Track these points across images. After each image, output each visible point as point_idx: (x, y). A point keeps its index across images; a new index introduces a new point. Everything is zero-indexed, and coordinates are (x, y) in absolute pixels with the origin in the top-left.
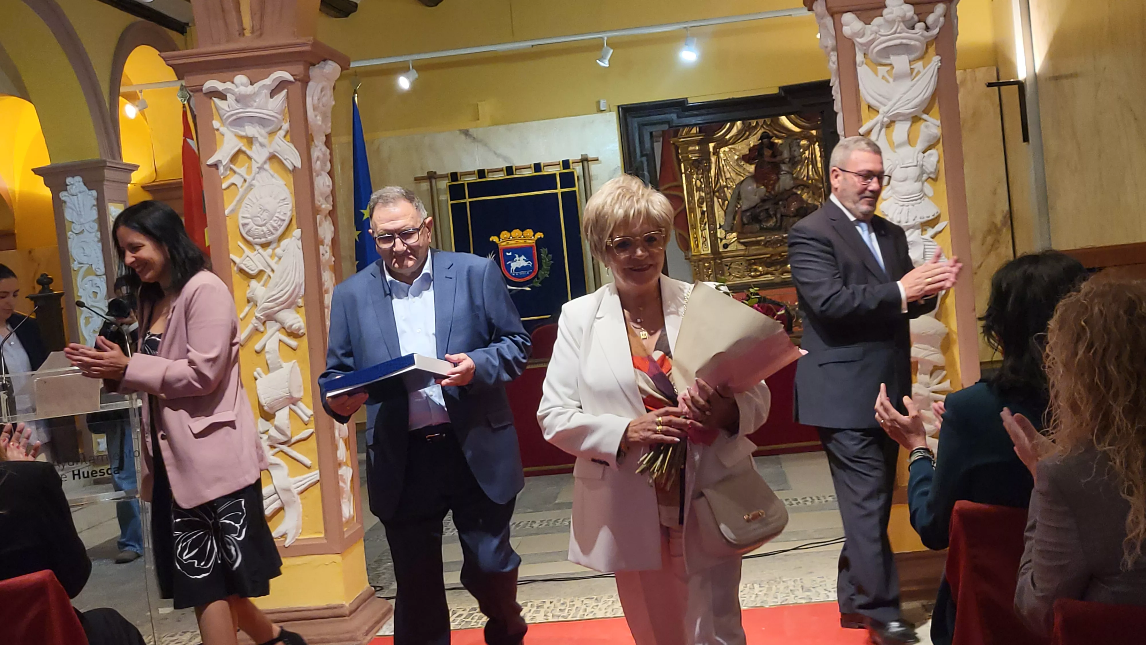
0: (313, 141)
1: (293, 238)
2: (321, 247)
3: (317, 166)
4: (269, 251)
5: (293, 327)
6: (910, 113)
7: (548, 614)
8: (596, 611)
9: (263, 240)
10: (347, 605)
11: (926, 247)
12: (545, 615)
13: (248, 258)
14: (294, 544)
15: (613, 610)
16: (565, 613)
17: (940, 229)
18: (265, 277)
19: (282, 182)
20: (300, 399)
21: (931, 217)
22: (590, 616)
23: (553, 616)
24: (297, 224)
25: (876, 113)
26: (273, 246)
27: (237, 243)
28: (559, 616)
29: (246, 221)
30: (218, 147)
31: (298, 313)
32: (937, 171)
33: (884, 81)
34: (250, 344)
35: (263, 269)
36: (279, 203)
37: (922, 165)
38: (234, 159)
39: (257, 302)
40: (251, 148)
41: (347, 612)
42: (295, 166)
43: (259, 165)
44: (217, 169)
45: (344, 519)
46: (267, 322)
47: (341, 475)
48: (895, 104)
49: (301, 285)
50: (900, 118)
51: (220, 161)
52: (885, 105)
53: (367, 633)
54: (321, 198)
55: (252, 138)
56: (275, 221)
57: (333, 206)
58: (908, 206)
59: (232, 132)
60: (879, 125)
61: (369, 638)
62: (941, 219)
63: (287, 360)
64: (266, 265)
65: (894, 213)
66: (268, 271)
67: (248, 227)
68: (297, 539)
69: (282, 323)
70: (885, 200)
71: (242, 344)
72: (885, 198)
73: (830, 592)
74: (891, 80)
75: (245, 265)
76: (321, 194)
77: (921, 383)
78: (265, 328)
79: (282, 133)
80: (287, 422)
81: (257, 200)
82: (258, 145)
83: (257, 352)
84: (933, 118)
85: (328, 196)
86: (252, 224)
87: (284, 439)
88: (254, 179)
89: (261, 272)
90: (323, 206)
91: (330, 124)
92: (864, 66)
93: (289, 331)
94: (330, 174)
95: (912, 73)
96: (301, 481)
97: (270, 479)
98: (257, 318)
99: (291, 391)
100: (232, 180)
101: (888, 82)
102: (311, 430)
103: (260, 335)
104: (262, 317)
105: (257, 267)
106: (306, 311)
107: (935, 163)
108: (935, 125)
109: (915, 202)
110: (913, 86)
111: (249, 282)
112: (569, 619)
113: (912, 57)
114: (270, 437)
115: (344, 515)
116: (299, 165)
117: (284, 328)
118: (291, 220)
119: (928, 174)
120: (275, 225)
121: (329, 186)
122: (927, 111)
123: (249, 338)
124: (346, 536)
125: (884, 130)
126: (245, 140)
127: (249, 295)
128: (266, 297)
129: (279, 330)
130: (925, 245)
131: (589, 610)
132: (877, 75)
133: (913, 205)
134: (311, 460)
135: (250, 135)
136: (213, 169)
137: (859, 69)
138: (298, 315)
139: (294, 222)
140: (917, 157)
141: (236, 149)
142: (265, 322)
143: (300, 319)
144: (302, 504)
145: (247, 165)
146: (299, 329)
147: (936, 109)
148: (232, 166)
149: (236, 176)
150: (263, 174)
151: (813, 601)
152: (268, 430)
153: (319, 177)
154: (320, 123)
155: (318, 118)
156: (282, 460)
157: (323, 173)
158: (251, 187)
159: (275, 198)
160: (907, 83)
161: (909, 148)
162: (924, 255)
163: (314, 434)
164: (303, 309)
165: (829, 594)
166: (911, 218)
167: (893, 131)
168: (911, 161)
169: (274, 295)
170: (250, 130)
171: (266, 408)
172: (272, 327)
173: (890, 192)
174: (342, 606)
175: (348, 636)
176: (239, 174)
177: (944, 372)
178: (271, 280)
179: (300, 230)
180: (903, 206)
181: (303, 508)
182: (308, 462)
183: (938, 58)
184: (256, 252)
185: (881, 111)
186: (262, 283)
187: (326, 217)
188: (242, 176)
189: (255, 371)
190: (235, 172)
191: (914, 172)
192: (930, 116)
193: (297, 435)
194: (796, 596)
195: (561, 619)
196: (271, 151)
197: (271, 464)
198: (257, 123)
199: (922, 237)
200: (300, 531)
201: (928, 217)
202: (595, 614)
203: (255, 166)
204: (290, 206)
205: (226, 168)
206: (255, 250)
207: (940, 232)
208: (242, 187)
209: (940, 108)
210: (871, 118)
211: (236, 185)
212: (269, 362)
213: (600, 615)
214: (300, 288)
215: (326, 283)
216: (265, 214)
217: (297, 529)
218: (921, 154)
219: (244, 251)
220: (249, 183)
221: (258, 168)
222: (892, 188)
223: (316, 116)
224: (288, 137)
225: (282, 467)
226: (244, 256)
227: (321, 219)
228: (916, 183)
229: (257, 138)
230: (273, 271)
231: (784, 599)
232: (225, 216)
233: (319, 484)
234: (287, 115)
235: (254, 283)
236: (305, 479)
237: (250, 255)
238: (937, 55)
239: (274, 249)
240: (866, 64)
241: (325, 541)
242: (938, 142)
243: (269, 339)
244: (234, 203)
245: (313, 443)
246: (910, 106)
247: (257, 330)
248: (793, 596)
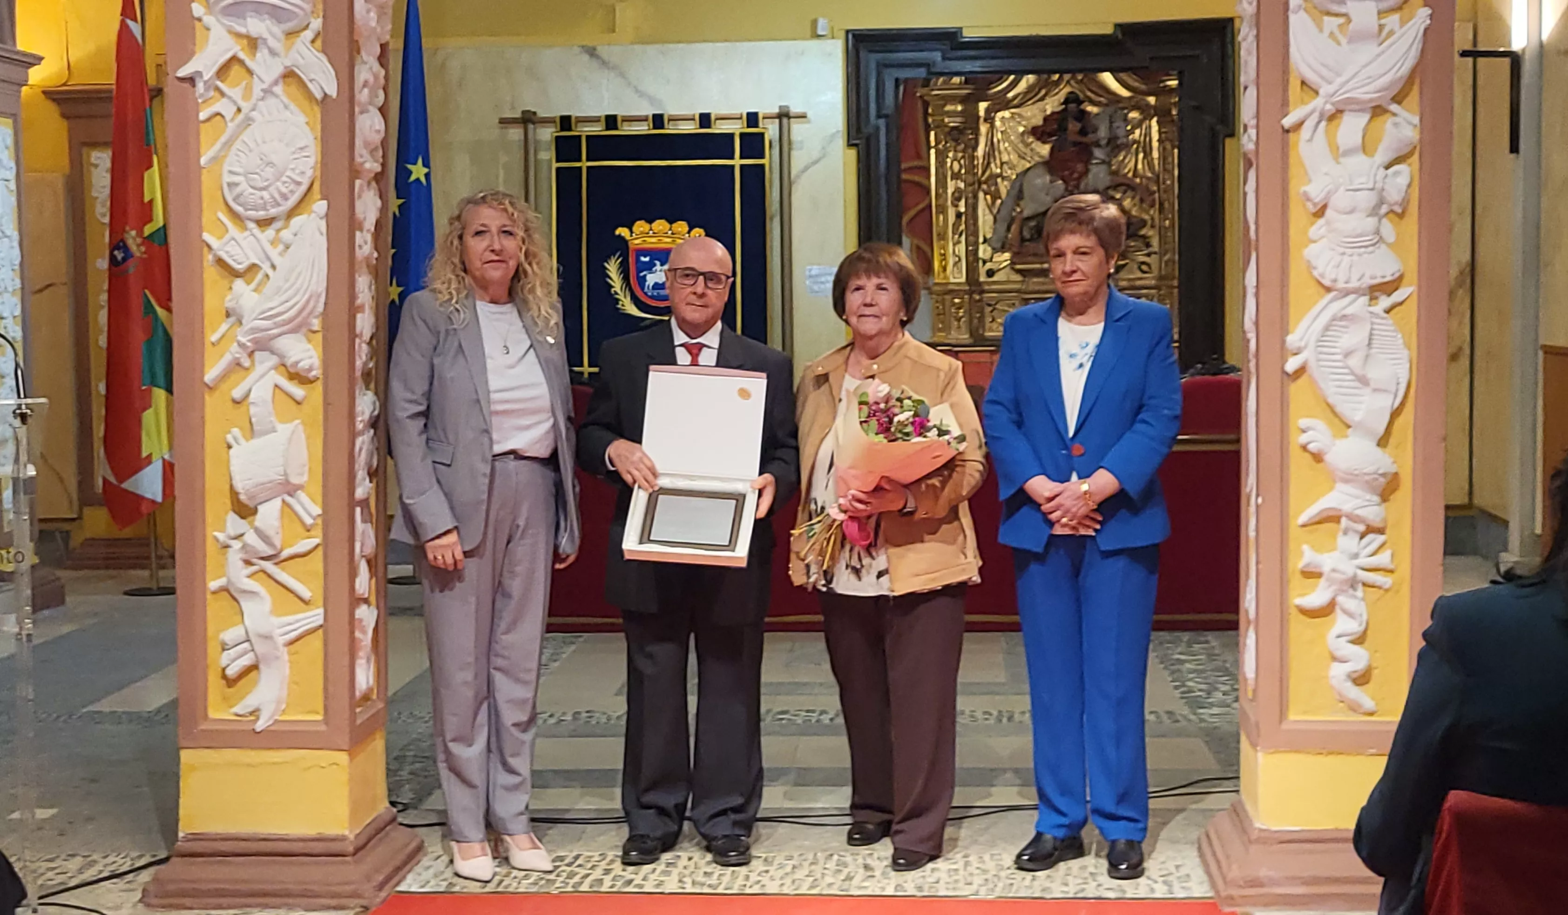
0: (359, 52)
1: (313, 215)
2: (358, 234)
3: (363, 96)
4: (270, 232)
5: (301, 365)
6: (1371, 100)
7: (685, 879)
8: (765, 880)
9: (261, 214)
10: (352, 837)
11: (1375, 327)
12: (680, 881)
13: (233, 242)
14: (272, 728)
15: (793, 882)
16: (713, 880)
17: (1400, 299)
18: (260, 276)
19: (302, 119)
20: (300, 487)
21: (1388, 279)
22: (756, 890)
23: (694, 883)
24: (321, 193)
25: (1312, 93)
26: (278, 225)
27: (215, 214)
28: (703, 884)
29: (236, 179)
30: (197, 48)
31: (309, 341)
32: (1405, 203)
33: (1330, 41)
34: (224, 387)
35: (257, 262)
36: (294, 153)
37: (1383, 190)
38: (223, 71)
39: (242, 317)
40: (254, 55)
41: (351, 849)
42: (326, 95)
43: (265, 86)
44: (194, 86)
45: (358, 694)
46: (257, 354)
47: (361, 620)
48: (1347, 82)
49: (319, 296)
50: (1353, 107)
51: (199, 74)
52: (1330, 83)
53: (381, 887)
54: (365, 152)
55: (256, 39)
56: (285, 182)
57: (383, 165)
58: (1351, 255)
59: (223, 24)
60: (1315, 118)
61: (383, 894)
62: (1405, 281)
63: (285, 419)
64: (262, 256)
65: (1328, 265)
66: (266, 267)
67: (238, 190)
68: (276, 721)
69: (281, 356)
70: (1314, 242)
71: (211, 385)
72: (1315, 238)
73: (1156, 882)
74: (1344, 41)
75: (227, 252)
76: (366, 144)
77: (1342, 552)
78: (253, 363)
79: (309, 34)
80: (276, 523)
81: (258, 145)
82: (266, 51)
83: (236, 402)
84: (1407, 110)
85: (376, 149)
86: (244, 186)
87: (270, 552)
88: (253, 110)
89: (253, 268)
90: (368, 166)
91: (390, 27)
92: (1302, 13)
93: (292, 370)
94: (383, 110)
95: (1381, 34)
96: (290, 624)
97: (240, 617)
98: (241, 345)
99: (288, 471)
100: (216, 107)
101: (1339, 43)
102: (317, 541)
103: (243, 373)
104: (249, 344)
105: (248, 259)
106: (325, 338)
107: (1405, 188)
108: (1410, 123)
109: (1363, 250)
110: (1379, 55)
111: (232, 282)
112: (720, 890)
113: (1384, 5)
114: (245, 547)
115: (357, 686)
116: (332, 91)
117: (284, 365)
118: (312, 185)
119: (1391, 205)
120: (284, 190)
121: (378, 131)
122: (1398, 99)
123: (224, 376)
124: (359, 722)
125: (1323, 124)
126: (245, 42)
127: (228, 305)
128: (258, 311)
129: (275, 368)
130: (1372, 323)
131: (754, 877)
132: (1321, 30)
133: (1360, 255)
134: (311, 590)
135: (254, 34)
136: (186, 85)
137: (1293, 18)
138: (310, 346)
139: (317, 187)
140: (1375, 175)
141: (228, 55)
142: (252, 352)
143: (313, 353)
144: (290, 662)
145: (244, 83)
146: (310, 369)
147: (1414, 96)
148: (219, 83)
149: (224, 100)
150: (271, 101)
151: (1128, 895)
152: (242, 535)
153: (365, 115)
154: (373, 24)
155: (372, 14)
156: (262, 584)
157: (371, 108)
158: (248, 122)
159: (287, 145)
160: (1370, 49)
161: (1361, 158)
162: (1370, 339)
163: (320, 548)
164: (319, 336)
165: (1155, 886)
166: (1355, 277)
167: (1339, 125)
168: (1363, 180)
169: (272, 309)
170: (256, 26)
171: (242, 497)
172: (265, 362)
173: (1323, 230)
174: (343, 839)
175: (351, 888)
176: (230, 98)
177: (1381, 538)
178: (270, 283)
179: (325, 202)
180: (1343, 254)
181: (291, 668)
182: (306, 594)
183: (1427, 11)
184: (247, 233)
185: (1321, 92)
186: (253, 285)
187: (369, 183)
188: (235, 102)
189: (229, 432)
190: (223, 94)
191: (1366, 199)
192: (1404, 108)
193: (291, 546)
194: (1099, 885)
195: (706, 890)
196: (288, 64)
197: (245, 592)
198: (267, 13)
199: (1371, 309)
200: (283, 706)
201: (1383, 277)
202: (763, 886)
203: (258, 88)
204: (312, 161)
205: (208, 85)
206: (245, 229)
207: (1401, 303)
208: (232, 120)
209: (1421, 93)
210: (1303, 102)
211: (223, 116)
212: (253, 420)
213: (772, 888)
214: (317, 301)
215: (360, 295)
216: (269, 169)
217: (279, 702)
218: (1382, 170)
219: (227, 231)
220: (247, 114)
221: (262, 90)
222: (1328, 223)
223: (368, 11)
224: (319, 43)
225: (262, 598)
226: (228, 236)
227: (361, 186)
228: (1370, 219)
229: (265, 40)
230: (273, 267)
231: (1079, 887)
232: (201, 168)
233: (320, 631)
234: (320, 7)
235: (239, 284)
236: (297, 621)
237: (236, 237)
238: (1426, 5)
239: (278, 231)
240: (1305, 10)
241: (323, 728)
242: (1410, 154)
243: (257, 381)
244: (218, 146)
245: (317, 562)
246: (1371, 88)
247: (239, 364)
248: (1094, 884)
